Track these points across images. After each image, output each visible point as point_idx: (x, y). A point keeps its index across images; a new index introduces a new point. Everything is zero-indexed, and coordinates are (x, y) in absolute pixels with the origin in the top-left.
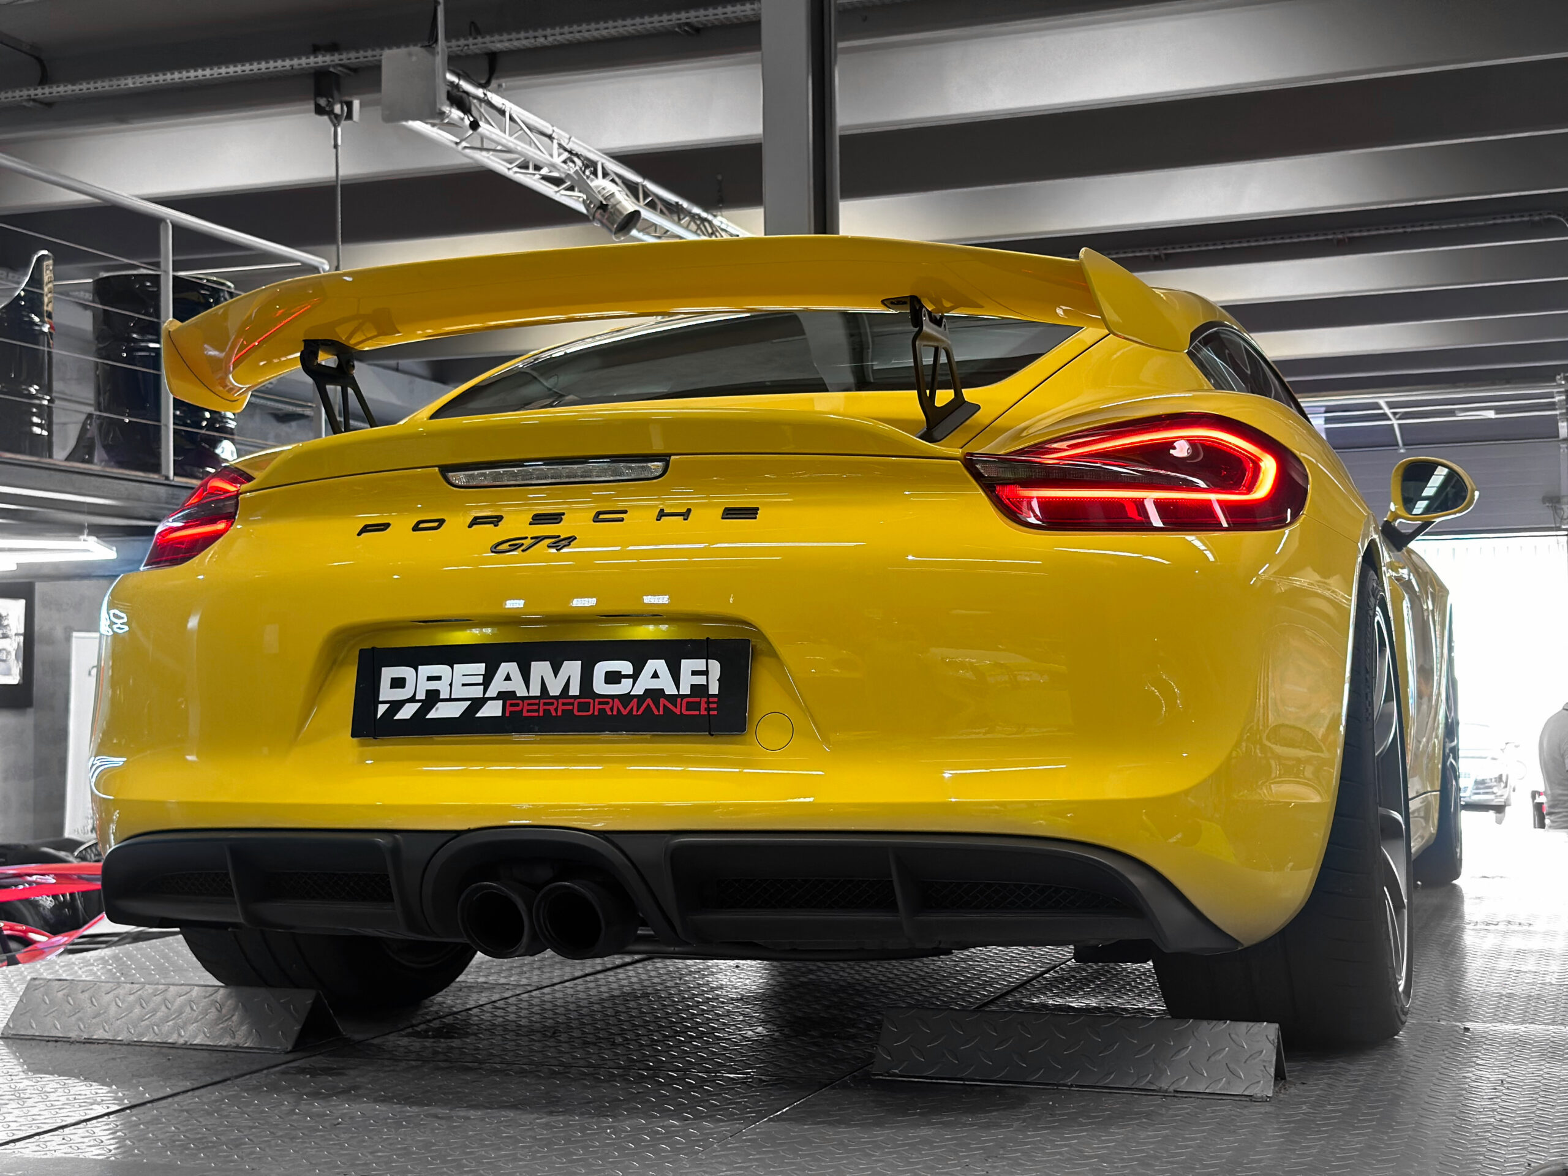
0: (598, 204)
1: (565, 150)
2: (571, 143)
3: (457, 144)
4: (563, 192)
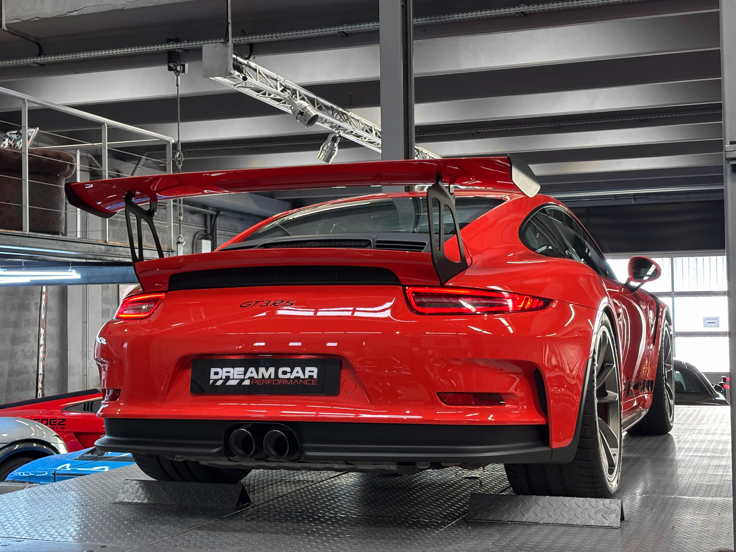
1: (283, 85)
2: (285, 82)
3: (235, 85)
4: (281, 105)
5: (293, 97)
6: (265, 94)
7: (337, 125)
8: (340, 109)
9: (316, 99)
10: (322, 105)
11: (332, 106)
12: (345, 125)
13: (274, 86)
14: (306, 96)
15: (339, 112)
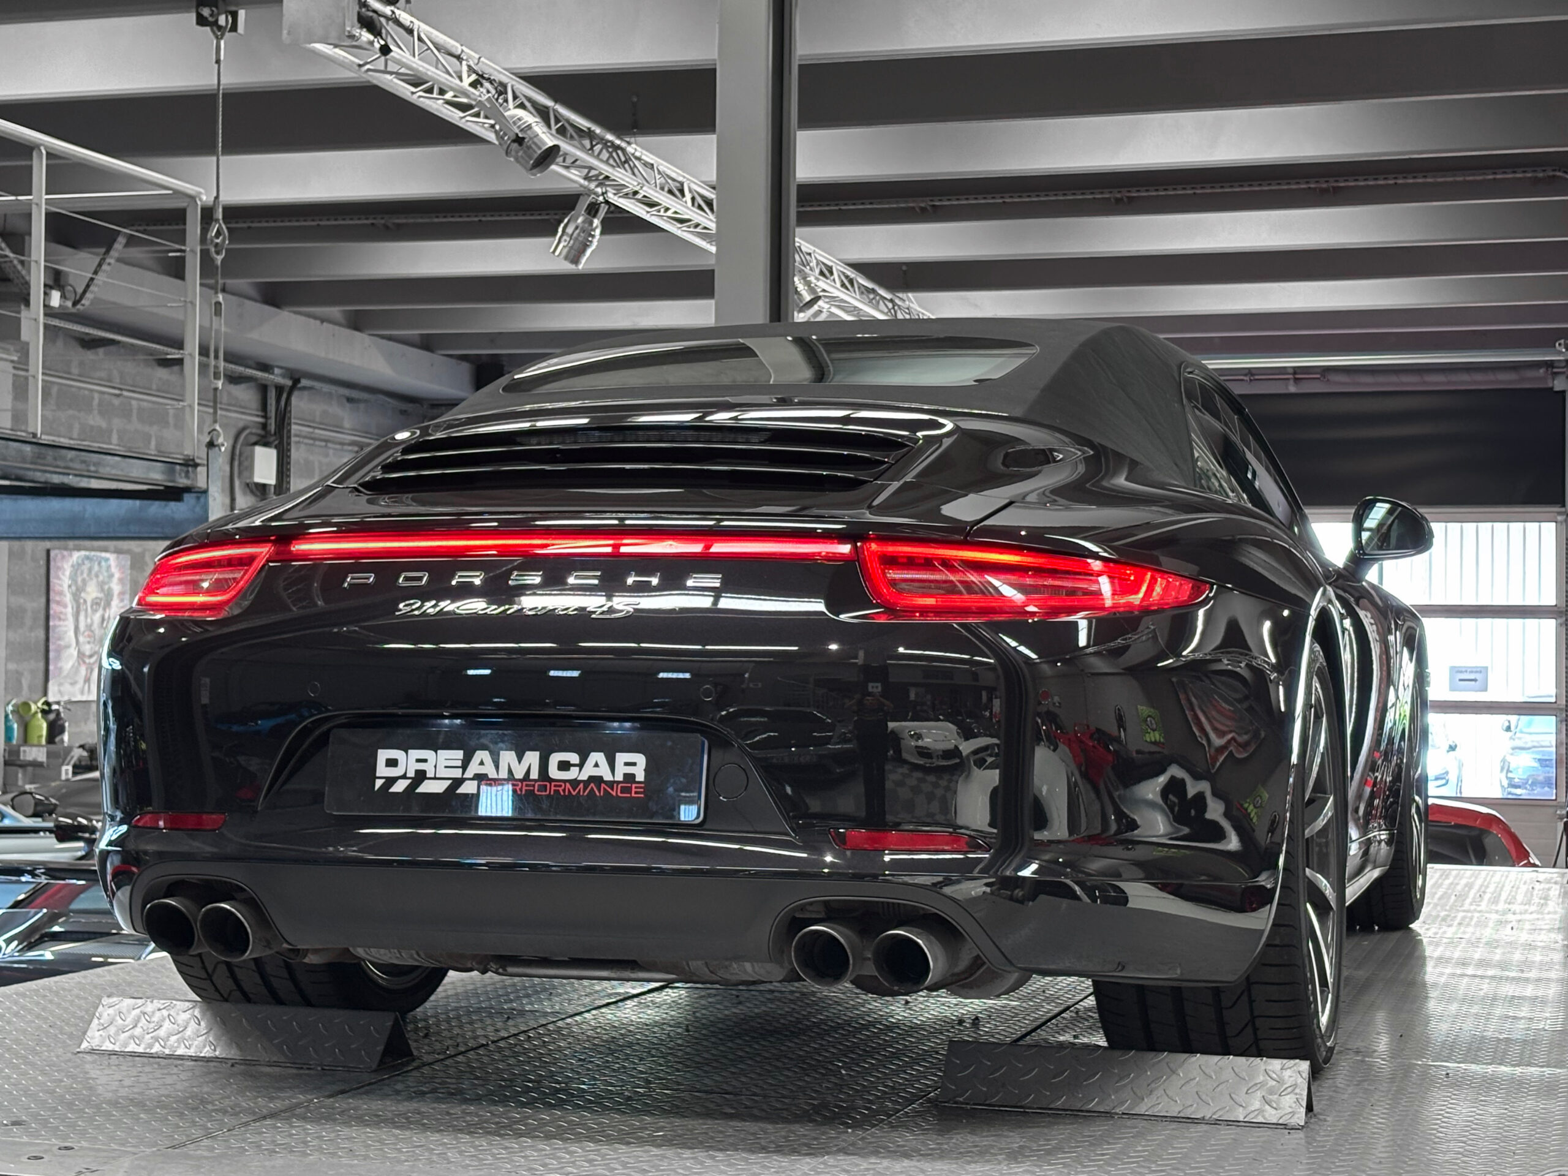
0: (513, 137)
1: (475, 72)
2: (480, 64)
3: (360, 66)
4: (468, 118)
5: (500, 101)
6: (430, 90)
7: (601, 174)
8: (610, 137)
9: (555, 111)
10: (567, 125)
11: (589, 129)
12: (620, 175)
13: (455, 72)
14: (529, 100)
15: (606, 144)
